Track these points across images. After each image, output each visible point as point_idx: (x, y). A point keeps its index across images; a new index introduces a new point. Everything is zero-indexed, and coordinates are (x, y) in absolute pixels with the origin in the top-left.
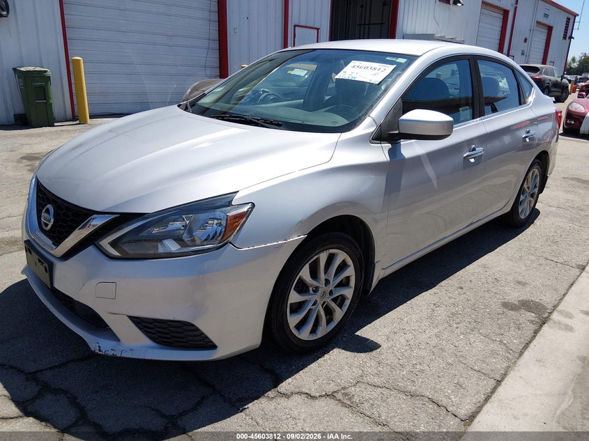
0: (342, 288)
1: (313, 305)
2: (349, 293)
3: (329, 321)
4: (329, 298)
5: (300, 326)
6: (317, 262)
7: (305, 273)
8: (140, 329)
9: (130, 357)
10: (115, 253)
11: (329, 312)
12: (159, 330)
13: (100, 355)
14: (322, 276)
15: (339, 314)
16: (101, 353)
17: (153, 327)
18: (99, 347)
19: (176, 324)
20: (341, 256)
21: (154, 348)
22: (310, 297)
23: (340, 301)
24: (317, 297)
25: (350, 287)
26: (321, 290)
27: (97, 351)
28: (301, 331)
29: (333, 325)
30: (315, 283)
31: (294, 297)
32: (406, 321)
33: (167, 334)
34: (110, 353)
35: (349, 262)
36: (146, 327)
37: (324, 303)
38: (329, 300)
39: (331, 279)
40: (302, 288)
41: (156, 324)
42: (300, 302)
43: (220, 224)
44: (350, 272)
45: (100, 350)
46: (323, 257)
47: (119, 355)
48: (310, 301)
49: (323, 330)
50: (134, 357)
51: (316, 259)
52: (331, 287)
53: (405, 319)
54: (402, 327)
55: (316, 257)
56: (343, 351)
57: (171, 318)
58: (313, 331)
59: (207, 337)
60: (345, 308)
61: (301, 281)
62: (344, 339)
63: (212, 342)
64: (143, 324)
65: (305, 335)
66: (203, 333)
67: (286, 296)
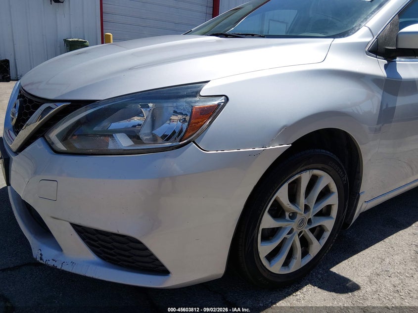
0: (322, 218)
1: (288, 234)
2: (329, 224)
3: (305, 253)
4: (306, 228)
5: (271, 256)
6: (297, 182)
7: (282, 194)
8: (83, 239)
9: (70, 271)
10: (61, 146)
11: (305, 243)
12: (103, 243)
13: (41, 263)
14: (302, 200)
15: (316, 247)
16: (41, 262)
17: (96, 239)
18: (41, 254)
19: (121, 238)
20: (326, 180)
21: (98, 264)
22: (286, 223)
23: (319, 232)
24: (294, 225)
25: (332, 218)
26: (298, 218)
27: (38, 259)
28: (273, 261)
29: (308, 259)
30: (293, 208)
31: (267, 222)
32: (387, 262)
33: (111, 249)
34: (51, 263)
35: (334, 188)
36: (90, 238)
37: (301, 233)
38: (306, 230)
39: (312, 205)
40: (278, 212)
41: (100, 236)
42: (273, 229)
43: (185, 121)
44: (333, 200)
45: (41, 259)
46: (305, 178)
47: (59, 267)
48: (285, 228)
49: (297, 264)
50: (74, 271)
51: (297, 179)
52: (311, 215)
53: (387, 260)
54: (384, 268)
55: (297, 176)
56: (320, 290)
57: (114, 231)
58: (286, 264)
59: (157, 260)
60: (324, 241)
61: (277, 203)
62: (320, 276)
63: (163, 266)
64: (86, 234)
65: (276, 267)
66: (152, 254)
67: (258, 219)
